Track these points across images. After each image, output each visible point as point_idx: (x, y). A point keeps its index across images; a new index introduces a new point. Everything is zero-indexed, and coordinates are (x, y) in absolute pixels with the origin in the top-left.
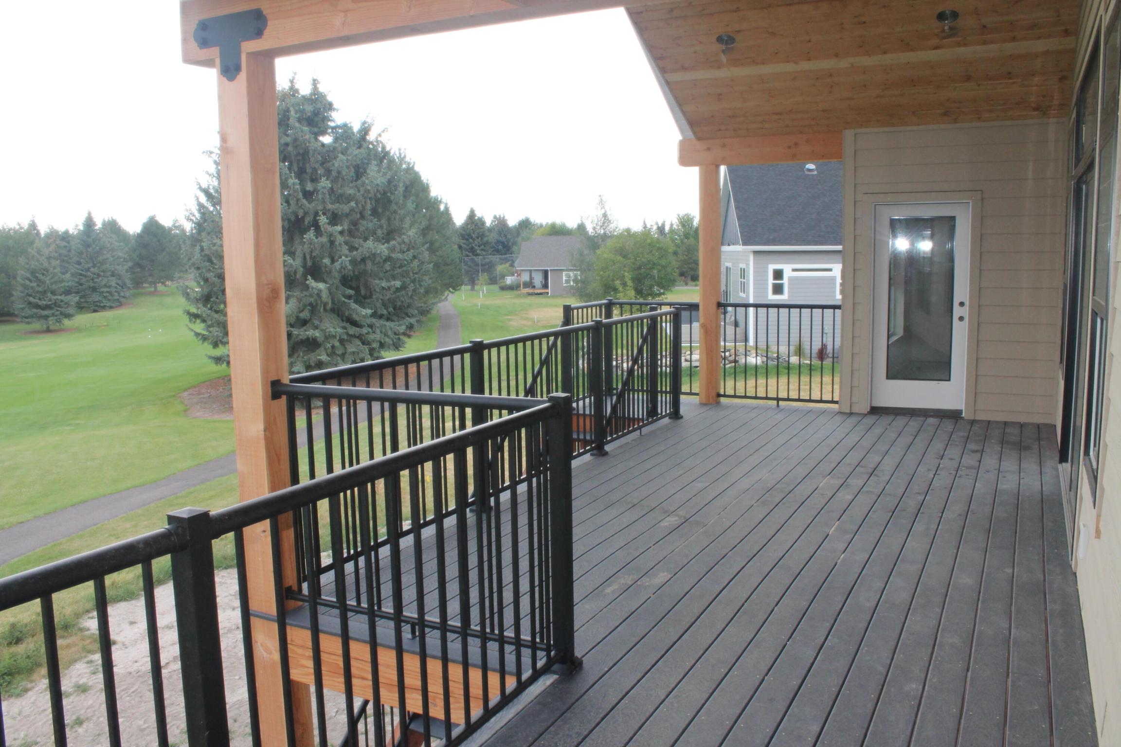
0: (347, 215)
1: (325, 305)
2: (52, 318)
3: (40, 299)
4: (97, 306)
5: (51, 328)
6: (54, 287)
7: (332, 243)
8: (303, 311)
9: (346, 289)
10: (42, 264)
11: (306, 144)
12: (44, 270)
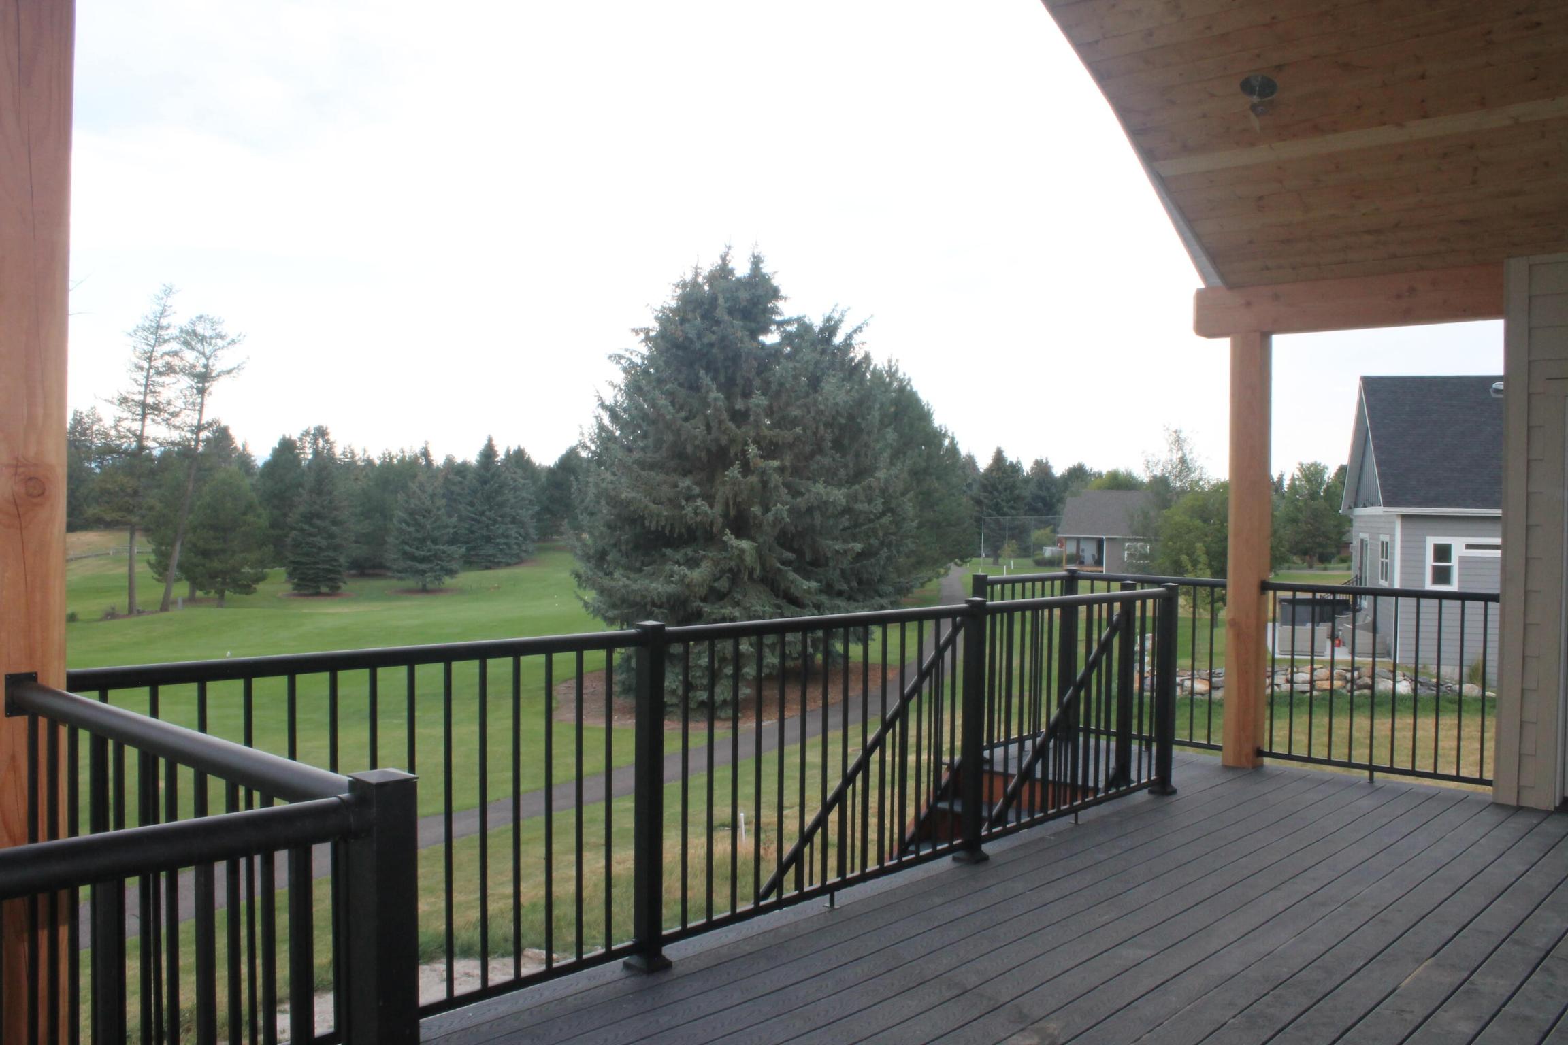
0: (791, 446)
1: (751, 572)
2: (429, 574)
3: (417, 549)
4: (490, 561)
5: (429, 586)
6: (436, 533)
7: (765, 484)
8: (719, 579)
9: (784, 551)
10: (423, 503)
11: (737, 344)
12: (426, 511)
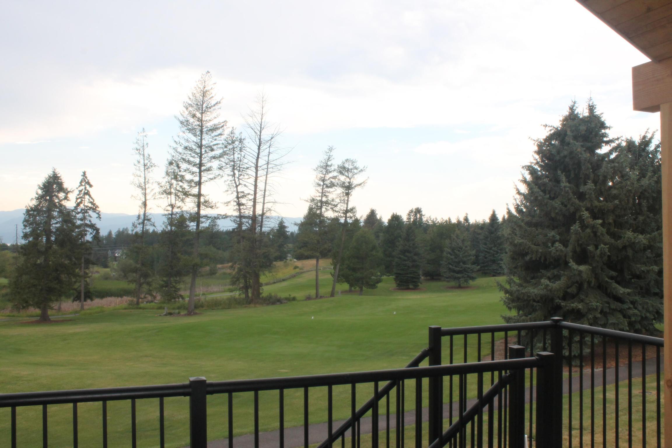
1: (589, 283)
2: (462, 279)
3: (456, 266)
4: (495, 272)
5: (462, 285)
6: (465, 259)
7: (595, 233)
8: (571, 287)
9: (610, 271)
10: (458, 244)
12: (460, 248)
